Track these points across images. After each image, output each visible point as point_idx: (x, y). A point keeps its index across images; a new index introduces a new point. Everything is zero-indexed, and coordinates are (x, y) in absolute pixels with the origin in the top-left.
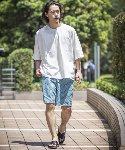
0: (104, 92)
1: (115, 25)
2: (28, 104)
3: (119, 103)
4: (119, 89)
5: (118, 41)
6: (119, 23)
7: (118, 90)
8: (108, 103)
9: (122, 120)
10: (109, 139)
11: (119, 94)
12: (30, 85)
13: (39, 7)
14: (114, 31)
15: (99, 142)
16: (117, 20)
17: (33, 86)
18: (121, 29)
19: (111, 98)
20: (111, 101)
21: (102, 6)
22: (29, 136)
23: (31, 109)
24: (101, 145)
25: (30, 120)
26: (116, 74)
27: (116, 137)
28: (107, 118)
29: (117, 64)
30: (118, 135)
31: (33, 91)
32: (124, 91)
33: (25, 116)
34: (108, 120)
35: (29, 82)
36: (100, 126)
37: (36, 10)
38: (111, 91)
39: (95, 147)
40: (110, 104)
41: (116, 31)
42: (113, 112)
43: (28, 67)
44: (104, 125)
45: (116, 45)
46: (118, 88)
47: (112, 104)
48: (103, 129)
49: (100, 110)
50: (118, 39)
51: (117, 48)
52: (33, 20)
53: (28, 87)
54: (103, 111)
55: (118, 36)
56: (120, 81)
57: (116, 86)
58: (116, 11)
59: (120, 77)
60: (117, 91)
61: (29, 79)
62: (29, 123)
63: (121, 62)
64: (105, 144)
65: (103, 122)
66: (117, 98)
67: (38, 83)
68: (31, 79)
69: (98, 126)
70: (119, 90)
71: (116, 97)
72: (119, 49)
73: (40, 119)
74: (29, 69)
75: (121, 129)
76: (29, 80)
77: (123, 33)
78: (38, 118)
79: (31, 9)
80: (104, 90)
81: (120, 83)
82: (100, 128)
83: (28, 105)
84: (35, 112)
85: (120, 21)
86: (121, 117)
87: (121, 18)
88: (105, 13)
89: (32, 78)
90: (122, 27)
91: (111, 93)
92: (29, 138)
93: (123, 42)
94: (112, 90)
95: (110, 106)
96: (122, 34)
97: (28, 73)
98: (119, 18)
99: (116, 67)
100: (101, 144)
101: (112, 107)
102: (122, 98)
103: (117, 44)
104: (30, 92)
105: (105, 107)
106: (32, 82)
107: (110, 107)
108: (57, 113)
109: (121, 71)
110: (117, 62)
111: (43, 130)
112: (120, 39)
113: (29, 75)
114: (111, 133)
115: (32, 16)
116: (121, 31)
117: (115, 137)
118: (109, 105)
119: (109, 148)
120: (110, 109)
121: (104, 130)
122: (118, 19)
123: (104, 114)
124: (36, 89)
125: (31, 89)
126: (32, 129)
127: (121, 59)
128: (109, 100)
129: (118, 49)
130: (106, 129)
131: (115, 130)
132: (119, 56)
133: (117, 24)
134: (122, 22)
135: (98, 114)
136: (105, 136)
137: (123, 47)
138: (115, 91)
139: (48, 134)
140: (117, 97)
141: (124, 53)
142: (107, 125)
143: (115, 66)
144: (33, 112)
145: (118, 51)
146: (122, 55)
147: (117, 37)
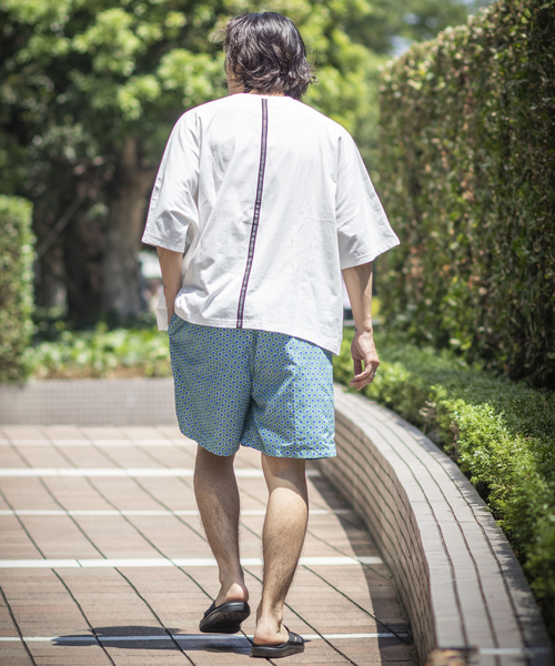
0: (346, 388)
1: (389, 98)
2: (16, 442)
3: (415, 443)
4: (411, 379)
5: (401, 165)
6: (407, 91)
7: (407, 382)
8: (365, 440)
9: (434, 523)
10: (376, 600)
11: (412, 400)
12: (18, 354)
13: (51, 15)
14: (384, 122)
15: (334, 616)
16: (396, 77)
17: (31, 357)
18: (417, 114)
19: (377, 419)
20: (378, 431)
21: (328, 7)
22: (30, 594)
23: (29, 466)
24: (341, 628)
25: (26, 516)
26: (397, 308)
27: (404, 594)
28: (361, 507)
29: (399, 268)
30: (418, 587)
31: (33, 382)
32: (433, 388)
33: (6, 500)
34: (366, 514)
35: (15, 344)
36: (332, 543)
37: (41, 27)
38: (376, 386)
39: (318, 637)
40: (376, 448)
41: (394, 123)
42: (389, 484)
43: (8, 276)
44: (350, 538)
45: (394, 184)
46: (408, 374)
47: (383, 448)
48: (345, 555)
49: (331, 468)
50: (404, 159)
51: (398, 196)
52: (29, 69)
53: (11, 364)
54: (344, 475)
55: (401, 144)
56: (413, 340)
57: (398, 365)
58: (384, 20)
59: (414, 323)
60: (402, 385)
61: (15, 327)
62: (23, 532)
63: (416, 256)
64: (359, 623)
65: (347, 524)
66: (403, 418)
67: (55, 344)
68: (22, 330)
69: (322, 544)
70: (412, 383)
71: (399, 413)
72: (409, 200)
73: (71, 513)
74: (15, 286)
75: (430, 567)
76: (14, 334)
77: (423, 133)
78: (64, 509)
79: (16, 25)
80: (345, 379)
81: (416, 349)
82: (335, 548)
83: (14, 448)
84: (46, 481)
85: (412, 83)
86: (428, 508)
87: (416, 68)
88: (341, 37)
89: (29, 326)
90: (417, 109)
91: (376, 394)
92: (30, 602)
93: (423, 172)
94: (382, 383)
95: (376, 455)
96: (419, 137)
97: (10, 303)
98: (407, 68)
99: (393, 279)
100: (343, 623)
101: (387, 461)
102: (427, 420)
103: (399, 182)
104: (21, 387)
105: (352, 457)
106: (26, 339)
107: (375, 458)
108: (145, 485)
109: (419, 296)
110: (400, 256)
111: (86, 563)
112: (412, 158)
113: (13, 312)
114: (380, 572)
115: (24, 55)
116: (415, 123)
117: (400, 594)
118: (370, 451)
119: (377, 643)
120: (377, 468)
121: (352, 561)
122: (400, 71)
123: (348, 485)
124: (43, 371)
125: (24, 371)
126: (39, 558)
127: (419, 243)
128: (371, 426)
129: (403, 203)
130: (358, 555)
131: (401, 563)
132: (408, 230)
133: (398, 95)
134: (417, 86)
135: (323, 485)
136: (359, 589)
137: (424, 192)
138: (392, 387)
139: (111, 583)
140: (406, 412)
141: (429, 218)
142: (363, 539)
143: (392, 273)
144: (41, 479)
145: (402, 209)
146: (420, 227)
147: (397, 151)
